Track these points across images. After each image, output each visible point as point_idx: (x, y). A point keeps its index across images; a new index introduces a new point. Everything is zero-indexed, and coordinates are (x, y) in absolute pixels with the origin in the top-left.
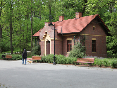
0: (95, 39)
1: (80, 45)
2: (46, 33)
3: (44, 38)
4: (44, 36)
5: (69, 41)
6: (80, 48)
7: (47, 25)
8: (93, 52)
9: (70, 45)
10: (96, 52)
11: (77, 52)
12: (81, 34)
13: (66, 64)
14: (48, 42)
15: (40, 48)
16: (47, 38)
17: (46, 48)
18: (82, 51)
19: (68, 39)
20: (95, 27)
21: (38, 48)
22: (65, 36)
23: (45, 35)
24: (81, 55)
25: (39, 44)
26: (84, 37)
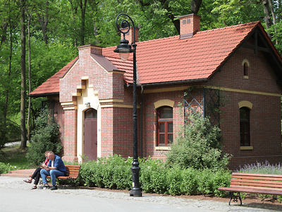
0: (249, 105)
1: (205, 125)
2: (85, 82)
3: (75, 98)
4: (75, 94)
5: (164, 111)
6: (205, 134)
7: (89, 53)
8: (242, 148)
9: (166, 125)
10: (251, 148)
11: (196, 147)
12: (208, 87)
13: (178, 193)
14: (90, 113)
15: (59, 134)
16: (85, 100)
17: (84, 134)
18: (214, 145)
19: (159, 104)
20: (249, 65)
21: (51, 133)
22: (148, 94)
23: (80, 91)
24: (210, 159)
25: (54, 121)
26: (216, 98)
